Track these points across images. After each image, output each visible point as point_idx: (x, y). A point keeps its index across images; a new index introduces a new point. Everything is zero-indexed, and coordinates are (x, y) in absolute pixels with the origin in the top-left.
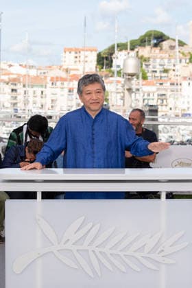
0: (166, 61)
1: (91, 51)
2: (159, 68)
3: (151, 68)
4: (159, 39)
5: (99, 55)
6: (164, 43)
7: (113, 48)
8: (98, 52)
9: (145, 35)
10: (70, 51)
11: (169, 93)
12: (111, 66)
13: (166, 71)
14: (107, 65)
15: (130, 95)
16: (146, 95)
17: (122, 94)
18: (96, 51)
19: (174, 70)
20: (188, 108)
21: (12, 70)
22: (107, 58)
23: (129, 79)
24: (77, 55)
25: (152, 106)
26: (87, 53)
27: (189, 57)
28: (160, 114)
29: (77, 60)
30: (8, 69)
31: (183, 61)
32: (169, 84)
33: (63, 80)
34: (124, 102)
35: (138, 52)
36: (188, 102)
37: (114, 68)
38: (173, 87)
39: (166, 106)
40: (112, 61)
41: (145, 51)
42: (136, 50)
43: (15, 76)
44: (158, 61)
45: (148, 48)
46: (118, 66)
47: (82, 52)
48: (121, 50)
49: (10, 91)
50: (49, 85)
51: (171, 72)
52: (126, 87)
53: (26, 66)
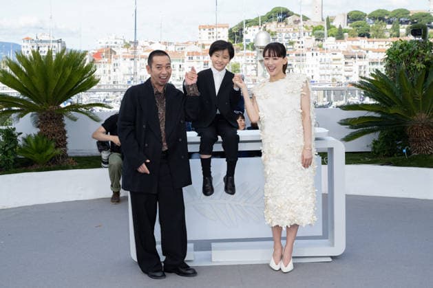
0: (291, 34)
1: (223, 27)
2: (285, 41)
4: (286, 14)
5: (230, 31)
6: (289, 18)
7: (242, 23)
8: (229, 29)
9: (272, 12)
10: (204, 28)
11: (294, 63)
12: (242, 41)
13: (291, 43)
14: (238, 39)
15: (262, 66)
17: (255, 66)
18: (227, 27)
19: (298, 42)
20: (312, 76)
21: (152, 47)
22: (238, 34)
24: (211, 32)
26: (219, 30)
27: (311, 30)
29: (211, 35)
30: (150, 46)
31: (307, 34)
32: (294, 55)
33: (197, 54)
34: (257, 73)
35: (265, 27)
36: (312, 71)
37: (244, 43)
38: (298, 57)
40: (242, 36)
41: (272, 26)
42: (264, 25)
44: (284, 34)
45: (275, 23)
46: (248, 40)
47: (215, 29)
48: (250, 26)
50: (187, 59)
51: (296, 44)
52: (259, 59)
53: (165, 43)
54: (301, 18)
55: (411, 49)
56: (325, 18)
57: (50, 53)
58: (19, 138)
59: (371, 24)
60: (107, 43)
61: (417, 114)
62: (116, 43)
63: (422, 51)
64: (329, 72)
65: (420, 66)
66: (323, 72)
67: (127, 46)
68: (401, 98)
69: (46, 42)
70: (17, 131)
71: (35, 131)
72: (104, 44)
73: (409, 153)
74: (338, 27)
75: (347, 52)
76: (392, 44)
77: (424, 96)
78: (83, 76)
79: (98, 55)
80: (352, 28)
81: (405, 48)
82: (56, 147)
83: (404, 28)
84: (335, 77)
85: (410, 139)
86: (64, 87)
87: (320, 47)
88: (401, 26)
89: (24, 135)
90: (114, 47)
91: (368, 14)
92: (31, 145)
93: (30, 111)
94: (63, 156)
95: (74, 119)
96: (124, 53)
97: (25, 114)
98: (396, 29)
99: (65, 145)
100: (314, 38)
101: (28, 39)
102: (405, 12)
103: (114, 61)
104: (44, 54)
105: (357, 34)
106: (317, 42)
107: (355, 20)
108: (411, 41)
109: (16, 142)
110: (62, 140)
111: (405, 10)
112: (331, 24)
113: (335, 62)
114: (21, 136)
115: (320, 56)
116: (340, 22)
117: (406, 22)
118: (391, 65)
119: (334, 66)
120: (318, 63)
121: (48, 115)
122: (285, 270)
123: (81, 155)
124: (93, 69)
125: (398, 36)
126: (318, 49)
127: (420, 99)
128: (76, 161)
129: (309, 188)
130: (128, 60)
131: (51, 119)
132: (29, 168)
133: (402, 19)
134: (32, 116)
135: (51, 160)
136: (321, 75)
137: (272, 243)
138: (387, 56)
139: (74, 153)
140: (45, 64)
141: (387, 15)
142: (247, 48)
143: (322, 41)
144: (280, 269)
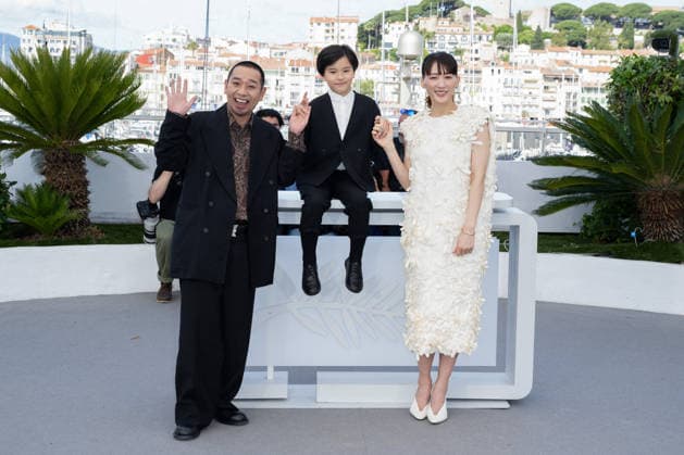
0: (459, 37)
1: (350, 22)
2: (448, 48)
4: (450, 5)
5: (361, 28)
6: (456, 11)
7: (379, 18)
8: (359, 24)
10: (319, 21)
12: (378, 45)
13: (459, 52)
14: (373, 42)
15: (409, 87)
17: (397, 86)
18: (357, 22)
19: (471, 51)
21: (234, 49)
22: (372, 33)
23: (407, 64)
24: (330, 28)
26: (343, 25)
27: (492, 32)
29: (330, 34)
30: (229, 48)
31: (484, 37)
33: (306, 63)
34: (399, 99)
35: (417, 24)
36: (491, 98)
37: (382, 48)
38: (469, 76)
40: (380, 37)
41: (429, 23)
42: (416, 21)
44: (447, 37)
45: (433, 19)
46: (389, 45)
47: (336, 24)
48: (393, 21)
50: (288, 71)
51: (466, 54)
52: (403, 75)
53: (255, 44)
54: (472, 13)
55: (650, 70)
56: (515, 14)
57: (66, 53)
58: (12, 190)
59: (589, 26)
60: (160, 40)
61: (657, 176)
62: (174, 40)
63: (668, 75)
64: (518, 101)
65: (664, 98)
66: (508, 100)
67: (193, 46)
68: (631, 149)
69: (61, 33)
70: (9, 179)
71: (37, 180)
72: (154, 42)
73: (640, 238)
74: (534, 29)
75: (549, 70)
76: (620, 60)
77: (668, 148)
78: (118, 93)
79: (145, 59)
80: (557, 31)
81: (641, 69)
82: (71, 208)
83: (641, 34)
84: (527, 109)
85: (644, 216)
86: (87, 110)
87: (506, 59)
88: (637, 32)
89: (19, 186)
90: (172, 47)
91: (584, 8)
92: (30, 202)
93: (30, 148)
94: (81, 223)
95: (103, 164)
96: (187, 57)
97: (23, 152)
98: (628, 36)
99: (85, 205)
100: (495, 45)
101: (31, 28)
102: (645, 10)
103: (169, 69)
104: (56, 54)
105: (566, 41)
106: (501, 51)
107: (563, 19)
108: (652, 58)
109: (6, 196)
110: (82, 197)
111: (644, 6)
112: (524, 23)
113: (528, 85)
114: (14, 186)
115: (505, 75)
116: (539, 21)
117: (646, 25)
118: (617, 96)
119: (526, 92)
120: (501, 86)
121: (61, 155)
122: (434, 419)
123: (111, 221)
124: (135, 82)
125: (631, 48)
126: (502, 62)
127: (662, 152)
128: (102, 232)
130: (193, 68)
131: (65, 161)
132: (26, 239)
133: (639, 20)
134: (33, 154)
135: (62, 228)
136: (505, 106)
137: (416, 375)
138: (612, 80)
139: (99, 217)
140: (57, 71)
141: (615, 12)
142: (386, 57)
143: (508, 50)
144: (426, 418)
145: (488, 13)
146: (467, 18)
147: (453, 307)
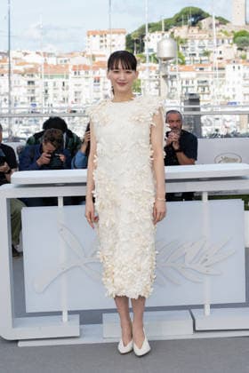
0: (206, 42)
1: (119, 33)
2: (198, 51)
3: (189, 51)
4: (198, 16)
5: (128, 38)
6: (203, 21)
7: (143, 29)
8: (127, 35)
9: (181, 13)
10: (94, 34)
11: (210, 80)
12: (142, 50)
13: (207, 54)
14: (138, 48)
15: (167, 82)
16: (184, 82)
17: (157, 83)
18: (124, 33)
19: (215, 52)
20: (234, 96)
21: (27, 59)
22: (137, 41)
23: (164, 64)
24: (103, 39)
25: (192, 95)
26: (114, 36)
27: (232, 37)
28: (202, 103)
29: (104, 43)
30: (24, 58)
31: (226, 41)
32: (210, 69)
33: (86, 68)
34: (160, 92)
35: (172, 33)
36: (234, 90)
37: (146, 53)
38: (214, 72)
39: (208, 94)
40: (143, 45)
41: (182, 32)
42: (171, 30)
43: (32, 66)
44: (197, 42)
45: (185, 28)
46: (151, 50)
47: (108, 36)
48: (153, 31)
49: (26, 83)
50: (72, 75)
51: (213, 55)
52: (162, 74)
53: (44, 54)
54: (214, 22)
66: (247, 91)
87: (244, 58)
100: (235, 47)
106: (240, 52)
115: (244, 70)
120: (241, 79)
126: (241, 60)
129: (147, 249)
136: (245, 95)
142: (150, 60)
143: (246, 50)
144: (132, 351)
145: (228, 22)
146: (211, 26)
147: (135, 258)
